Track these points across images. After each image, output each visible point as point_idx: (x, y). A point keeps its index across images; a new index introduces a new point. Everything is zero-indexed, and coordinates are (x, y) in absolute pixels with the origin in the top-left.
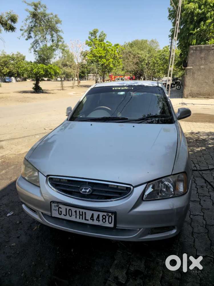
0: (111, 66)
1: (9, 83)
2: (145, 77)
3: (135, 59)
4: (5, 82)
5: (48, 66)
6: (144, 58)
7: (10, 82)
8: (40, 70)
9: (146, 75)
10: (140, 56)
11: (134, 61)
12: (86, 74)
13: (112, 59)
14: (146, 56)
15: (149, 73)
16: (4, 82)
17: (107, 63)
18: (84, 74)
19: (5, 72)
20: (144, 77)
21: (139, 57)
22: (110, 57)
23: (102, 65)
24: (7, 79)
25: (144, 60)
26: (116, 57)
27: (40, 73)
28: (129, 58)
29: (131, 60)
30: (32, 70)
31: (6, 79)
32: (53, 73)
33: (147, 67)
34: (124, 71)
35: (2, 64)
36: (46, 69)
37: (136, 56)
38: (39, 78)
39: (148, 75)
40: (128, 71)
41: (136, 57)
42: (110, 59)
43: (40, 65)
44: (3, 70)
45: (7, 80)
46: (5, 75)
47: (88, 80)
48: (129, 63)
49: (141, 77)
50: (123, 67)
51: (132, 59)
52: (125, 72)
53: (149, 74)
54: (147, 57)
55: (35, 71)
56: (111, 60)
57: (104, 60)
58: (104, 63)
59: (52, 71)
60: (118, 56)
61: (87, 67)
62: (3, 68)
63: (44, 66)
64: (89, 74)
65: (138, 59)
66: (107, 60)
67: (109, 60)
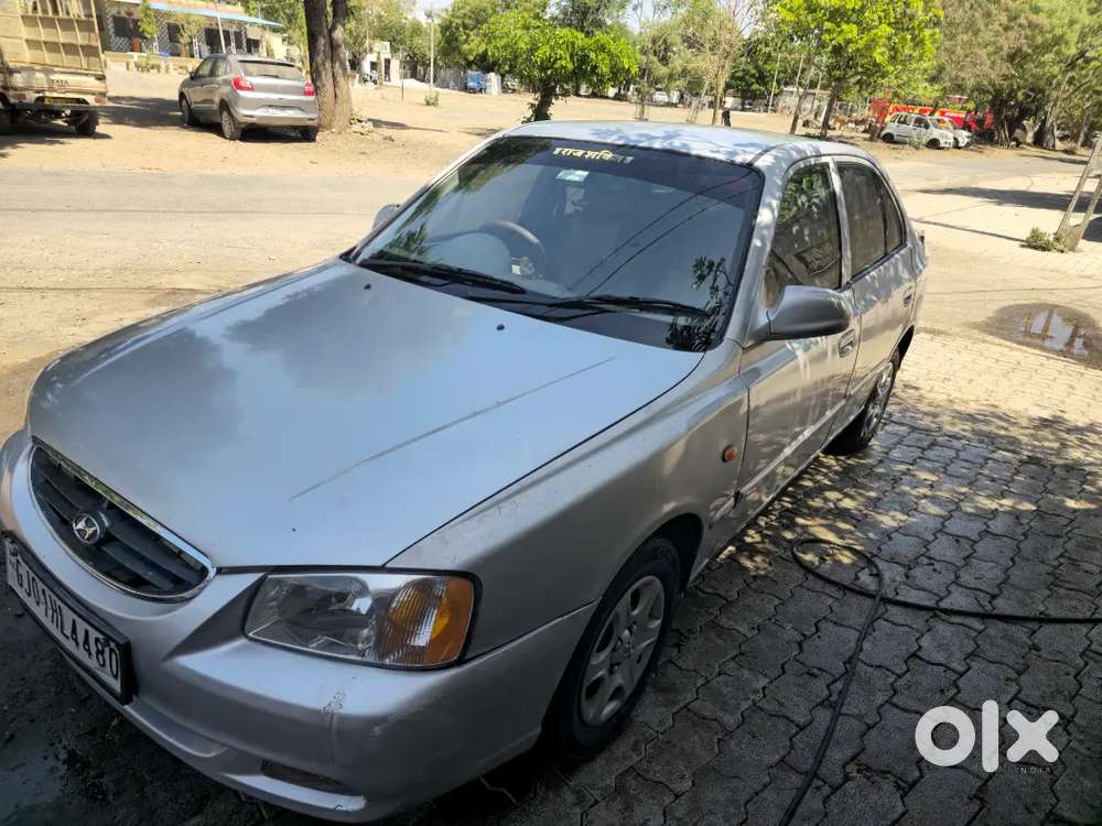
0: (880, 54)
1: (478, 95)
2: (1048, 125)
3: (1011, 34)
4: (466, 89)
5: (594, 39)
6: (1058, 32)
7: (480, 91)
8: (559, 51)
9: (1053, 114)
10: (1041, 19)
11: (1002, 41)
12: (775, 84)
13: (889, 24)
14: (1072, 23)
15: (1077, 106)
16: (460, 90)
17: (861, 44)
18: (765, 84)
19: (471, 51)
20: (1044, 122)
21: (1037, 26)
22: (882, 15)
23: (837, 50)
24: (473, 80)
25: (1059, 40)
26: (912, 18)
27: (556, 66)
28: (982, 27)
29: (987, 36)
30: (533, 49)
31: (469, 79)
32: (604, 70)
33: (1073, 78)
34: (936, 87)
35: (467, 21)
36: (583, 49)
37: (1022, 20)
38: (553, 84)
39: (1071, 116)
40: (960, 88)
41: (1020, 26)
42: (876, 27)
43: (565, 33)
44: (466, 41)
45: (471, 84)
46: (469, 64)
47: (775, 111)
48: (977, 50)
49: (1025, 122)
50: (941, 69)
51: (997, 34)
52: (944, 90)
53: (1077, 113)
54: (1077, 27)
55: (543, 52)
56: (886, 30)
57: (850, 30)
58: (849, 42)
59: (603, 60)
60: (920, 15)
61: (770, 53)
62: (468, 36)
63: (576, 37)
64: (786, 84)
65: (1026, 38)
66: (864, 29)
67: (874, 31)
